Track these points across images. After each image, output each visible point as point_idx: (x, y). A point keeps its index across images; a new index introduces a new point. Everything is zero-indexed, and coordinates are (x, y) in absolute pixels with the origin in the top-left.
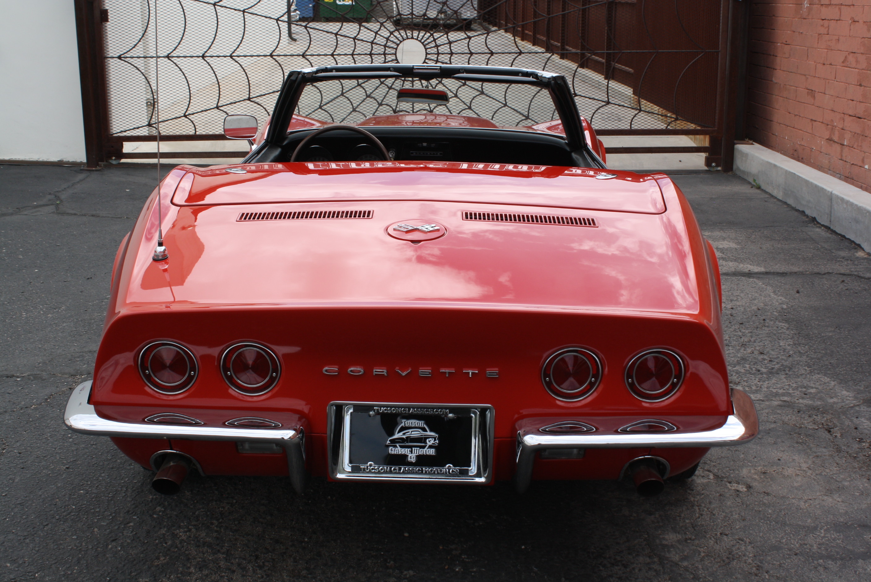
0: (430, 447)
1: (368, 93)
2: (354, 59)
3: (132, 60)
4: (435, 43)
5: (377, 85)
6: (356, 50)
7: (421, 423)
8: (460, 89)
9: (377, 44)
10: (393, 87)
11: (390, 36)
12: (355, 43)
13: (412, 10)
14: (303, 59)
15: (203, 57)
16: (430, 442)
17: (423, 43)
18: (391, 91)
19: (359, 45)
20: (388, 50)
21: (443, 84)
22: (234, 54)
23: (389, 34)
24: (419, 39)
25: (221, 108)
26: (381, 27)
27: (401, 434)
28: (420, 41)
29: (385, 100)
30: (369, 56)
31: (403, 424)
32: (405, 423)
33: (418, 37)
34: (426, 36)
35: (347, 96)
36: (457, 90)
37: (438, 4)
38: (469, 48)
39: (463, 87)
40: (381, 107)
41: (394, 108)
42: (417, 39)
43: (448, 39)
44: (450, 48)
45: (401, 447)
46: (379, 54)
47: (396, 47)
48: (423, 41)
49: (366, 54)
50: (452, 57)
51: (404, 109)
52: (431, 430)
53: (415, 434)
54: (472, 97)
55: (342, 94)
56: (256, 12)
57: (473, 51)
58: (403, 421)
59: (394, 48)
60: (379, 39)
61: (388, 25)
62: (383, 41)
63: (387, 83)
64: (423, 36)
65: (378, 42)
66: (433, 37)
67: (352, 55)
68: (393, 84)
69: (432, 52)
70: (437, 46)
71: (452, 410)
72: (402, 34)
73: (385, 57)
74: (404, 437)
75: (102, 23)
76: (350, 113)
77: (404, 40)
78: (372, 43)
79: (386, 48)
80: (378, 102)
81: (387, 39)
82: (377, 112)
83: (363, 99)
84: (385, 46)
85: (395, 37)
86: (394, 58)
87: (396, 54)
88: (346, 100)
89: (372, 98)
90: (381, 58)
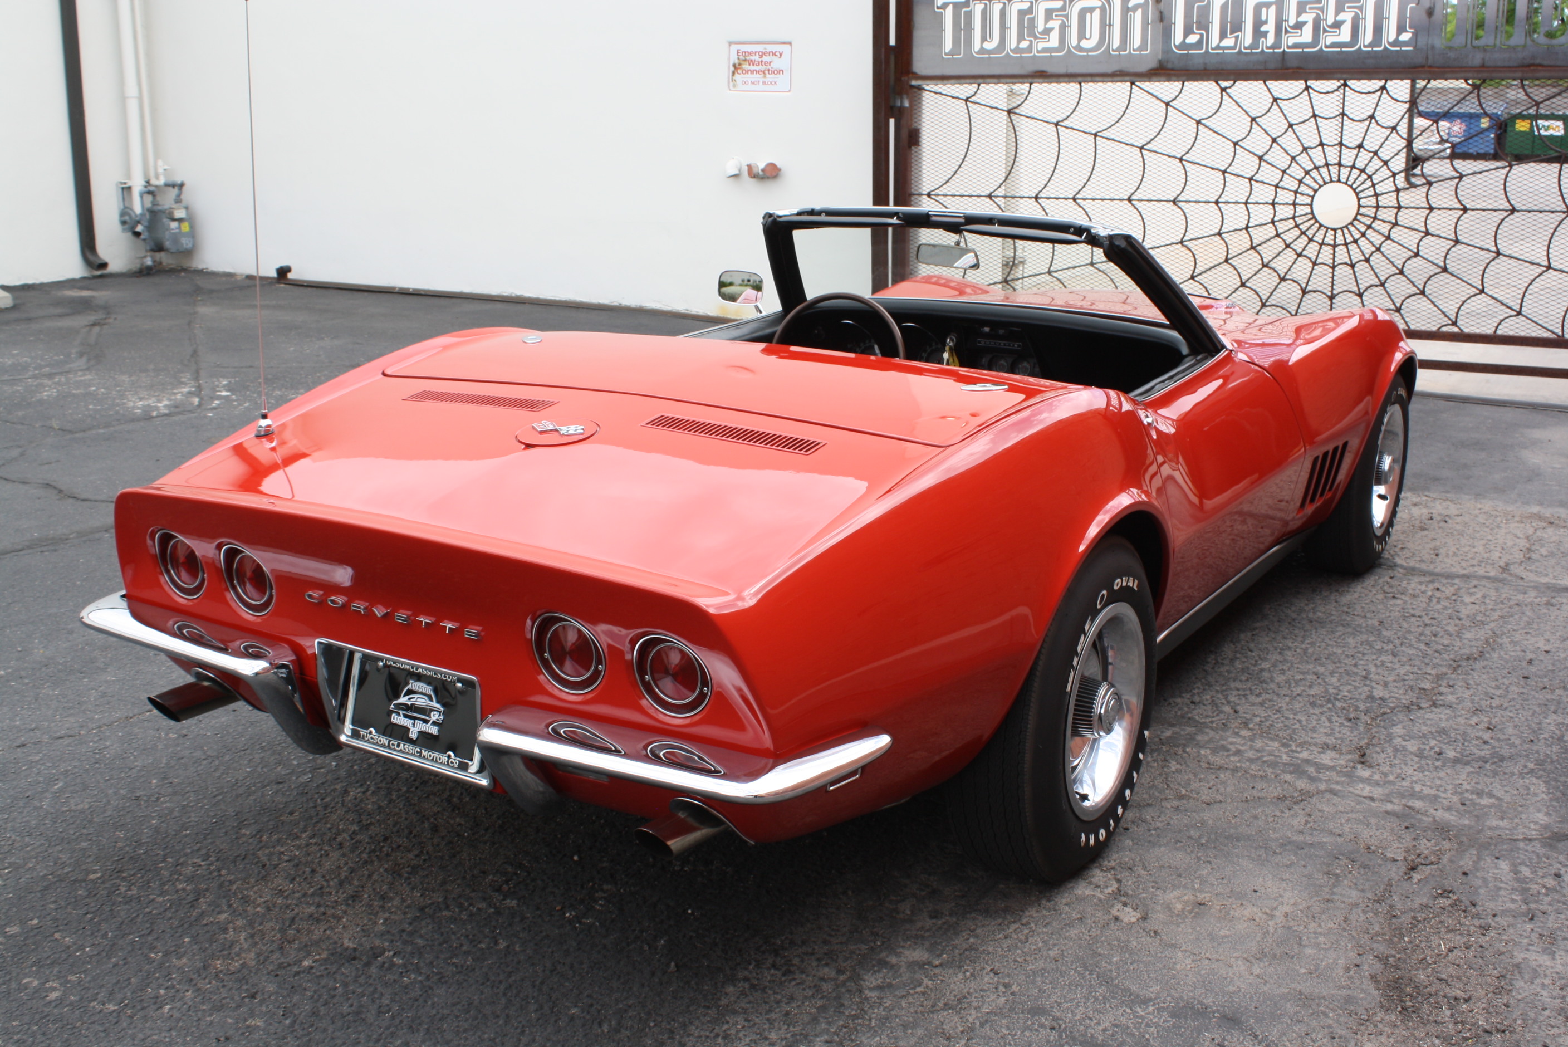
0: (434, 723)
1: (1264, 260)
2: (1248, 210)
3: (945, 199)
4: (1375, 189)
5: (1281, 249)
6: (1251, 196)
7: (428, 690)
8: (1409, 262)
9: (1284, 189)
10: (1304, 253)
11: (1304, 177)
12: (1251, 185)
13: (1341, 137)
14: (1175, 207)
15: (1036, 198)
16: (435, 717)
17: (1355, 190)
18: (1300, 259)
19: (1257, 189)
20: (1300, 199)
21: (1382, 253)
22: (1078, 196)
23: (1303, 174)
24: (1349, 183)
25: (1055, 274)
26: (1292, 162)
27: (407, 698)
28: (1351, 187)
29: (1289, 272)
30: (1271, 207)
31: (409, 687)
32: (414, 685)
33: (1348, 180)
34: (1360, 178)
35: (1234, 263)
36: (1404, 263)
37: (1384, 130)
38: (1428, 200)
39: (1414, 260)
40: (1283, 283)
41: (1304, 286)
42: (1346, 183)
43: (1395, 185)
44: (1397, 199)
45: (406, 716)
46: (1287, 204)
47: (1312, 193)
49: (1267, 203)
50: (1400, 214)
51: (1320, 289)
52: (438, 702)
53: (421, 701)
54: (1427, 276)
55: (1226, 260)
56: (1112, 137)
57: (1434, 205)
58: (411, 681)
59: (1310, 196)
60: (1287, 181)
61: (1304, 160)
62: (1293, 185)
63: (1295, 248)
64: (1356, 179)
65: (1286, 186)
66: (1372, 181)
67: (1246, 203)
68: (1304, 250)
69: (1369, 204)
70: (1376, 195)
71: (460, 680)
72: (1323, 175)
73: (1295, 208)
74: (409, 703)
75: (910, 147)
76: (1237, 289)
77: (1325, 183)
78: (1277, 186)
79: (1298, 195)
80: (1279, 275)
81: (1300, 181)
82: (1278, 290)
83: (1256, 269)
84: (1296, 192)
85: (1313, 178)
86: (1309, 210)
87: (1311, 205)
88: (1232, 269)
89: (1271, 268)
90: (1289, 211)
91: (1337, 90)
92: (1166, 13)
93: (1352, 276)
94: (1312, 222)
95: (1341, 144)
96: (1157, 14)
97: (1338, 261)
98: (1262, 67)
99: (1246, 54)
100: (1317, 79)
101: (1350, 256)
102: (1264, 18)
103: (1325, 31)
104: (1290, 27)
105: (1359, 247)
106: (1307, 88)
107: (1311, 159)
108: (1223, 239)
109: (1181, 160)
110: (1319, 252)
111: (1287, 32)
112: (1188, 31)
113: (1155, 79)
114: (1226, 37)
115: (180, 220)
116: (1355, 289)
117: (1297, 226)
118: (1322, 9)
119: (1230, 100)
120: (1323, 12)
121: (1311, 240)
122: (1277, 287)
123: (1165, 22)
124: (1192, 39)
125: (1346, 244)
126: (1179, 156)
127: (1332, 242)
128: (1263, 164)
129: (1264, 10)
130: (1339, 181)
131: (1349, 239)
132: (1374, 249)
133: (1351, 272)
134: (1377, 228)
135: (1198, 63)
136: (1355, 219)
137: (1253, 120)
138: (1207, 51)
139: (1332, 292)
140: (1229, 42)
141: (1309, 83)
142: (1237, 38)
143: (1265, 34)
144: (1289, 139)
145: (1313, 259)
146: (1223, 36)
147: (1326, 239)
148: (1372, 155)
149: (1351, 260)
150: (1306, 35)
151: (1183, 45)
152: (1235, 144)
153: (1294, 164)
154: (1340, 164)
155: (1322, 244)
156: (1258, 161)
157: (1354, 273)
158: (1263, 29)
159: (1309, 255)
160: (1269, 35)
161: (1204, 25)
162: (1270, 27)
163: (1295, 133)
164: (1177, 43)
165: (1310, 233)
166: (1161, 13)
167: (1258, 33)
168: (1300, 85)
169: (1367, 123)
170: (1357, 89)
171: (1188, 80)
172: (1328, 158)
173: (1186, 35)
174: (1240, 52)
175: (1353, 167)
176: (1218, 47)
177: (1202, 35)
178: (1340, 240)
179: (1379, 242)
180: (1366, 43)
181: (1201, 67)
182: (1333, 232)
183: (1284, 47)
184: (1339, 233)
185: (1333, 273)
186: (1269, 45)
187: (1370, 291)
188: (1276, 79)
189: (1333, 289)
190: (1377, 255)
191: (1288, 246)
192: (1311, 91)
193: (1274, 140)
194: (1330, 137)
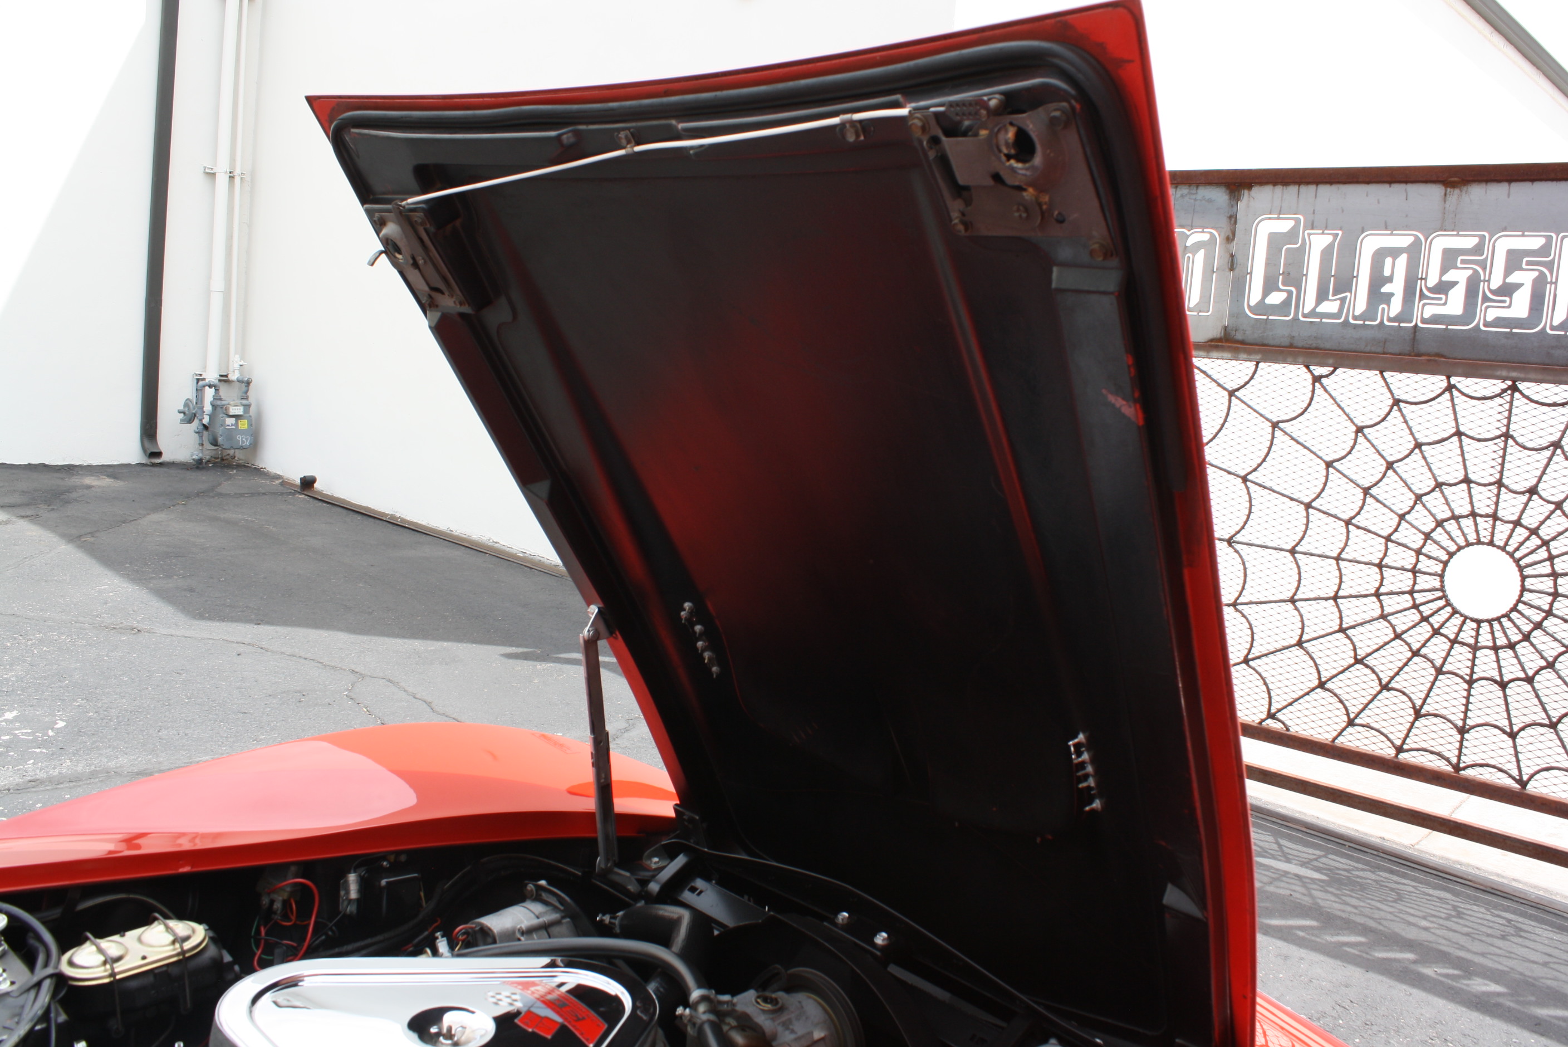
1: (1359, 652)
2: (1340, 569)
4: (1552, 565)
5: (1387, 639)
6: (1347, 549)
9: (1401, 544)
10: (1424, 651)
11: (1433, 530)
12: (1348, 532)
13: (1501, 472)
17: (1517, 561)
18: (1416, 659)
19: (1357, 540)
20: (1424, 564)
23: (1433, 525)
24: (1509, 549)
26: (1415, 503)
28: (1511, 555)
29: (1397, 678)
30: (1377, 570)
33: (1506, 544)
34: (1527, 544)
35: (1310, 650)
40: (1385, 693)
41: (1418, 703)
42: (1503, 549)
46: (1403, 569)
47: (1445, 558)
48: (1517, 555)
49: (1370, 563)
51: (1443, 712)
55: (1300, 644)
59: (1441, 562)
60: (1406, 533)
61: (1436, 503)
62: (1416, 540)
63: (1409, 640)
64: (1522, 544)
65: (1404, 541)
66: (1548, 550)
67: (1338, 559)
68: (1423, 646)
69: (1541, 587)
70: (1555, 575)
72: (1466, 531)
73: (1415, 577)
76: (1313, 690)
77: (1468, 544)
78: (1388, 539)
79: (1421, 557)
80: (1380, 680)
81: (1427, 536)
82: (1376, 702)
83: (1346, 664)
84: (1418, 552)
85: (1448, 533)
86: (1437, 585)
87: (1442, 576)
88: (1307, 658)
89: (1367, 666)
90: (1405, 581)
91: (1499, 395)
92: (1239, 258)
93: (1502, 702)
94: (1442, 603)
95: (1500, 483)
96: (1227, 258)
97: (1479, 673)
98: (1380, 350)
99: (1355, 326)
100: (1467, 376)
101: (1500, 667)
102: (1387, 273)
103: (1485, 299)
104: (1429, 289)
105: (1517, 657)
106: (1450, 388)
107: (1447, 503)
108: (1296, 609)
109: (1245, 479)
110: (1448, 654)
111: (1422, 296)
112: (1269, 287)
113: (1215, 354)
114: (1327, 299)
115: (237, 417)
116: (1504, 723)
117: (1415, 606)
118: (1483, 265)
119: (1327, 396)
120: (1484, 269)
121: (1436, 632)
122: (1375, 696)
123: (1237, 271)
124: (1276, 298)
125: (1495, 648)
126: (1243, 473)
127: (1472, 641)
128: (1369, 500)
129: (1388, 261)
130: (1491, 543)
131: (1501, 641)
132: (1543, 663)
133: (1500, 694)
134: (1551, 629)
135: (1280, 335)
136: (1514, 609)
137: (1360, 430)
138: (1296, 319)
139: (1464, 720)
140: (1330, 307)
141: (1454, 380)
142: (1343, 300)
143: (1388, 297)
144: (1415, 465)
145: (1438, 663)
146: (1322, 296)
147: (1462, 634)
148: (1552, 507)
149: (1501, 675)
150: (1455, 304)
151: (1261, 307)
152: (1329, 465)
153: (1419, 507)
154: (1495, 517)
155: (1454, 642)
156: (1361, 496)
157: (1505, 696)
158: (1386, 289)
159: (1431, 656)
160: (1393, 299)
161: (1295, 278)
162: (1396, 288)
163: (1424, 458)
164: (1252, 303)
165: (1436, 620)
166: (1232, 256)
167: (1377, 296)
168: (1436, 382)
169: (1547, 453)
170: (1535, 397)
171: (1265, 360)
172: (1476, 505)
173: (1266, 292)
174: (1346, 322)
175: (1517, 523)
176: (1313, 313)
177: (1290, 293)
178: (1485, 639)
179: (1555, 653)
180: (1555, 323)
181: (1286, 342)
182: (1474, 625)
183: (1416, 320)
184: (1485, 627)
185: (1469, 691)
186: (1392, 315)
187: (1529, 731)
188: (1401, 370)
189: (1466, 717)
190: (1547, 674)
191: (1398, 636)
192: (1455, 393)
193: (1390, 465)
194: (1483, 469)
